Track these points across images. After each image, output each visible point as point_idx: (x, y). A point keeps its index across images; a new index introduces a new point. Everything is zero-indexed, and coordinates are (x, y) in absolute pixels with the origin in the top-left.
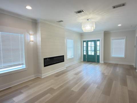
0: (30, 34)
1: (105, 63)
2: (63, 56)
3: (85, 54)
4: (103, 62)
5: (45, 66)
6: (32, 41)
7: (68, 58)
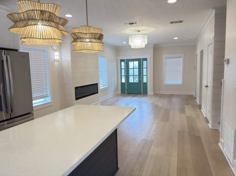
0: (54, 50)
1: (155, 95)
2: (97, 84)
3: (123, 81)
4: (152, 93)
5: (77, 99)
6: (57, 61)
7: (101, 88)
